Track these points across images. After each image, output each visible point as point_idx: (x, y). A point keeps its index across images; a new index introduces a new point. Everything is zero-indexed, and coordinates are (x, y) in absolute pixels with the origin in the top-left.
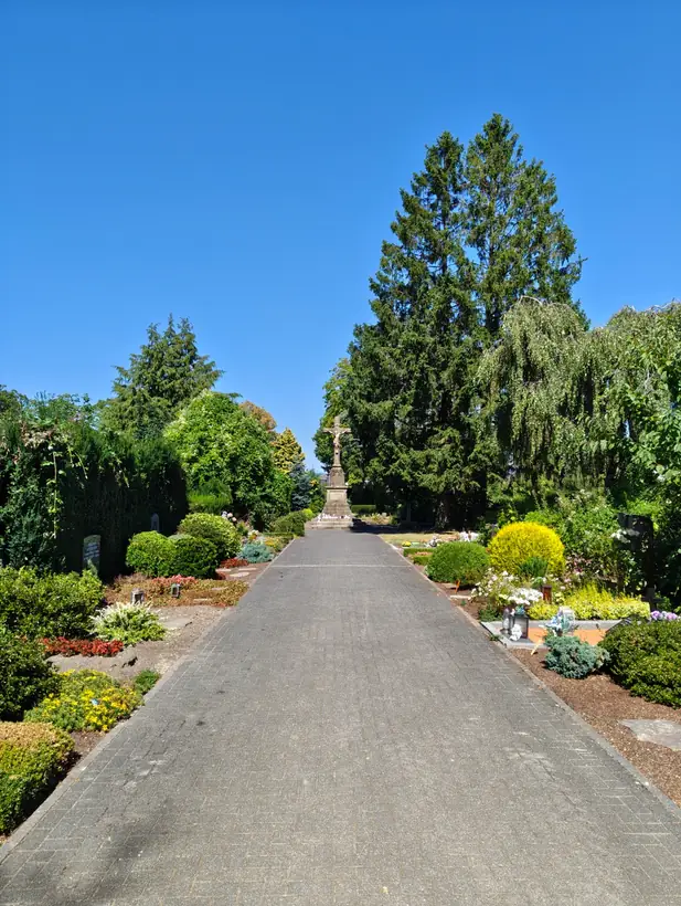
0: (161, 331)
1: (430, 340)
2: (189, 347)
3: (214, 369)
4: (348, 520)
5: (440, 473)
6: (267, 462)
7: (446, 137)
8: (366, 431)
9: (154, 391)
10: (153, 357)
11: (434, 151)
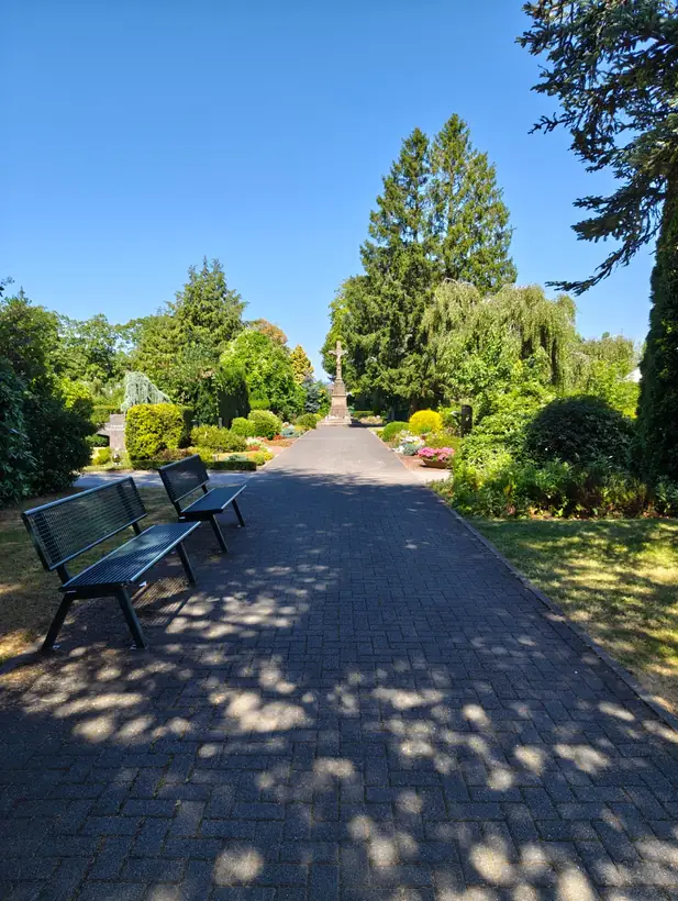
0: (198, 272)
1: (400, 292)
2: (221, 285)
3: (240, 301)
4: (348, 420)
5: (407, 385)
6: (290, 378)
7: (417, 131)
8: (358, 355)
9: (196, 321)
10: (194, 294)
11: (408, 144)
